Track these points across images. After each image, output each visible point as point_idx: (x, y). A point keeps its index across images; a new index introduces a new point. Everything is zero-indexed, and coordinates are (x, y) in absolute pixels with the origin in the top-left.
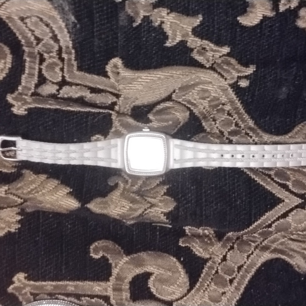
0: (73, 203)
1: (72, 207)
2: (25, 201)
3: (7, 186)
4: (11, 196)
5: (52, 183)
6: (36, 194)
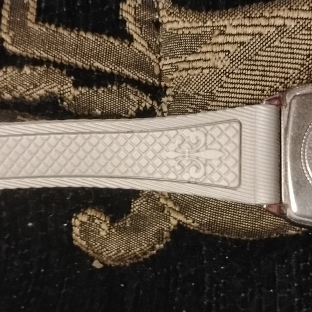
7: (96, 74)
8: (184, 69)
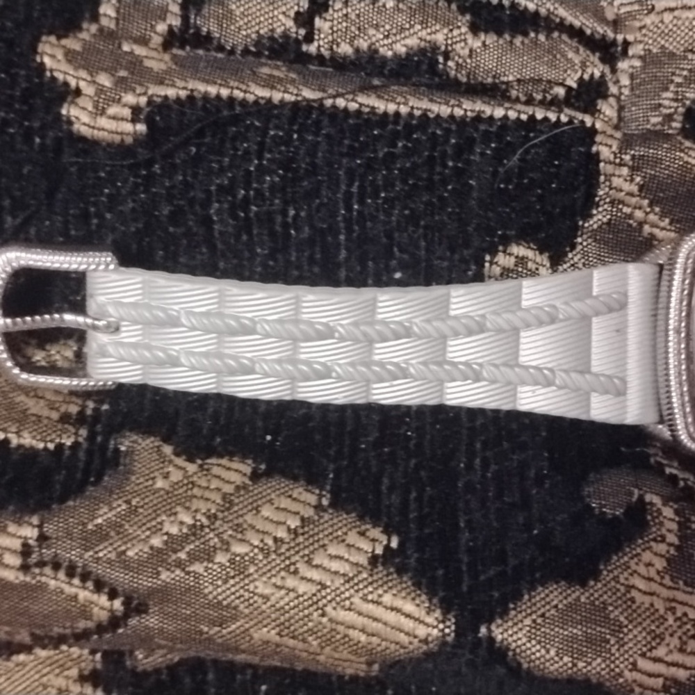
0: (408, 616)
1: (403, 638)
2: (135, 606)
3: (35, 520)
4: (55, 582)
5: (285, 503)
6: (198, 568)
7: (508, 12)
8: (666, 10)
